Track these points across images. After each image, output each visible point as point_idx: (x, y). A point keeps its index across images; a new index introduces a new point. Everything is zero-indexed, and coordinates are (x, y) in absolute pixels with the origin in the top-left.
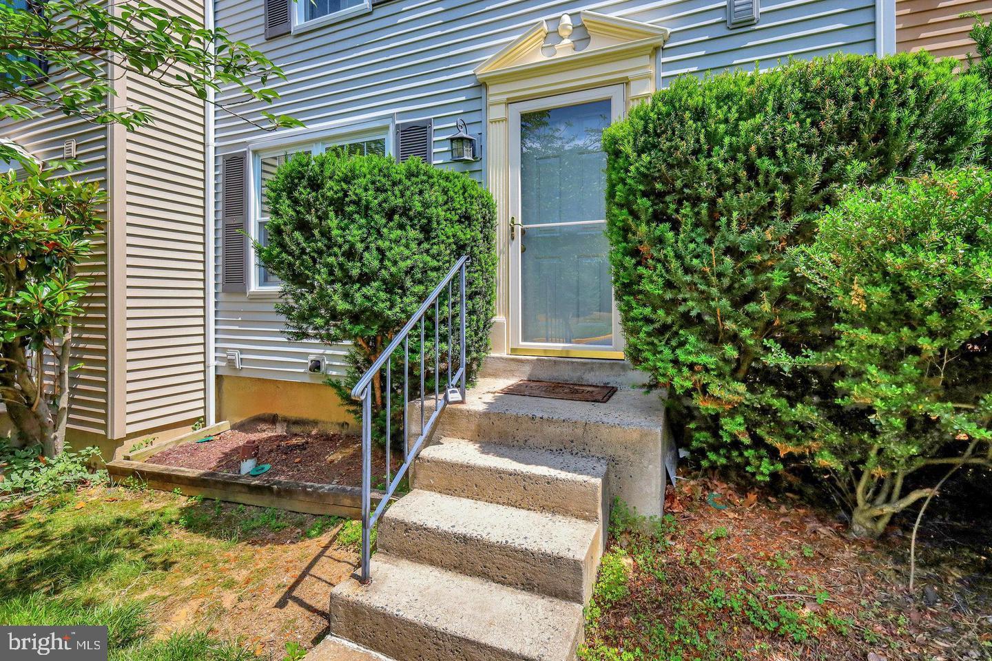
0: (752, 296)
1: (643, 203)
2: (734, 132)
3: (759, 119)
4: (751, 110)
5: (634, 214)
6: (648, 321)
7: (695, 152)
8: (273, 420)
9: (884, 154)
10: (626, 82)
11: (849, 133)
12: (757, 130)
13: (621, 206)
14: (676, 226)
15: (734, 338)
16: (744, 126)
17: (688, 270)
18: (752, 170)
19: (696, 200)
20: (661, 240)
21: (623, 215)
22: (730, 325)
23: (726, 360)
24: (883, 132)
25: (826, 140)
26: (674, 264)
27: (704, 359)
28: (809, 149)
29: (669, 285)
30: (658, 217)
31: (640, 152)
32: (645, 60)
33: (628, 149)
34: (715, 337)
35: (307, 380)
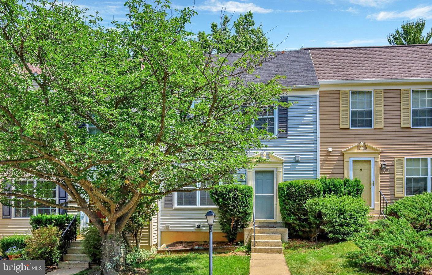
0: (300, 210)
1: (287, 197)
2: (298, 190)
3: (301, 189)
4: (300, 188)
5: (285, 198)
6: (286, 213)
7: (294, 191)
8: (181, 243)
9: (313, 194)
10: (277, 168)
11: (310, 191)
12: (301, 190)
13: (283, 197)
14: (291, 201)
15: (298, 215)
16: (299, 189)
17: (293, 206)
18: (300, 195)
19: (293, 197)
20: (289, 202)
21: (284, 198)
22: (297, 213)
23: (297, 218)
24: (313, 191)
25: (308, 192)
26: (291, 205)
27: (294, 218)
28: (306, 193)
29: (290, 208)
30: (289, 199)
31: (287, 190)
32: (281, 165)
33: (285, 190)
34: (295, 215)
35: (194, 231)
